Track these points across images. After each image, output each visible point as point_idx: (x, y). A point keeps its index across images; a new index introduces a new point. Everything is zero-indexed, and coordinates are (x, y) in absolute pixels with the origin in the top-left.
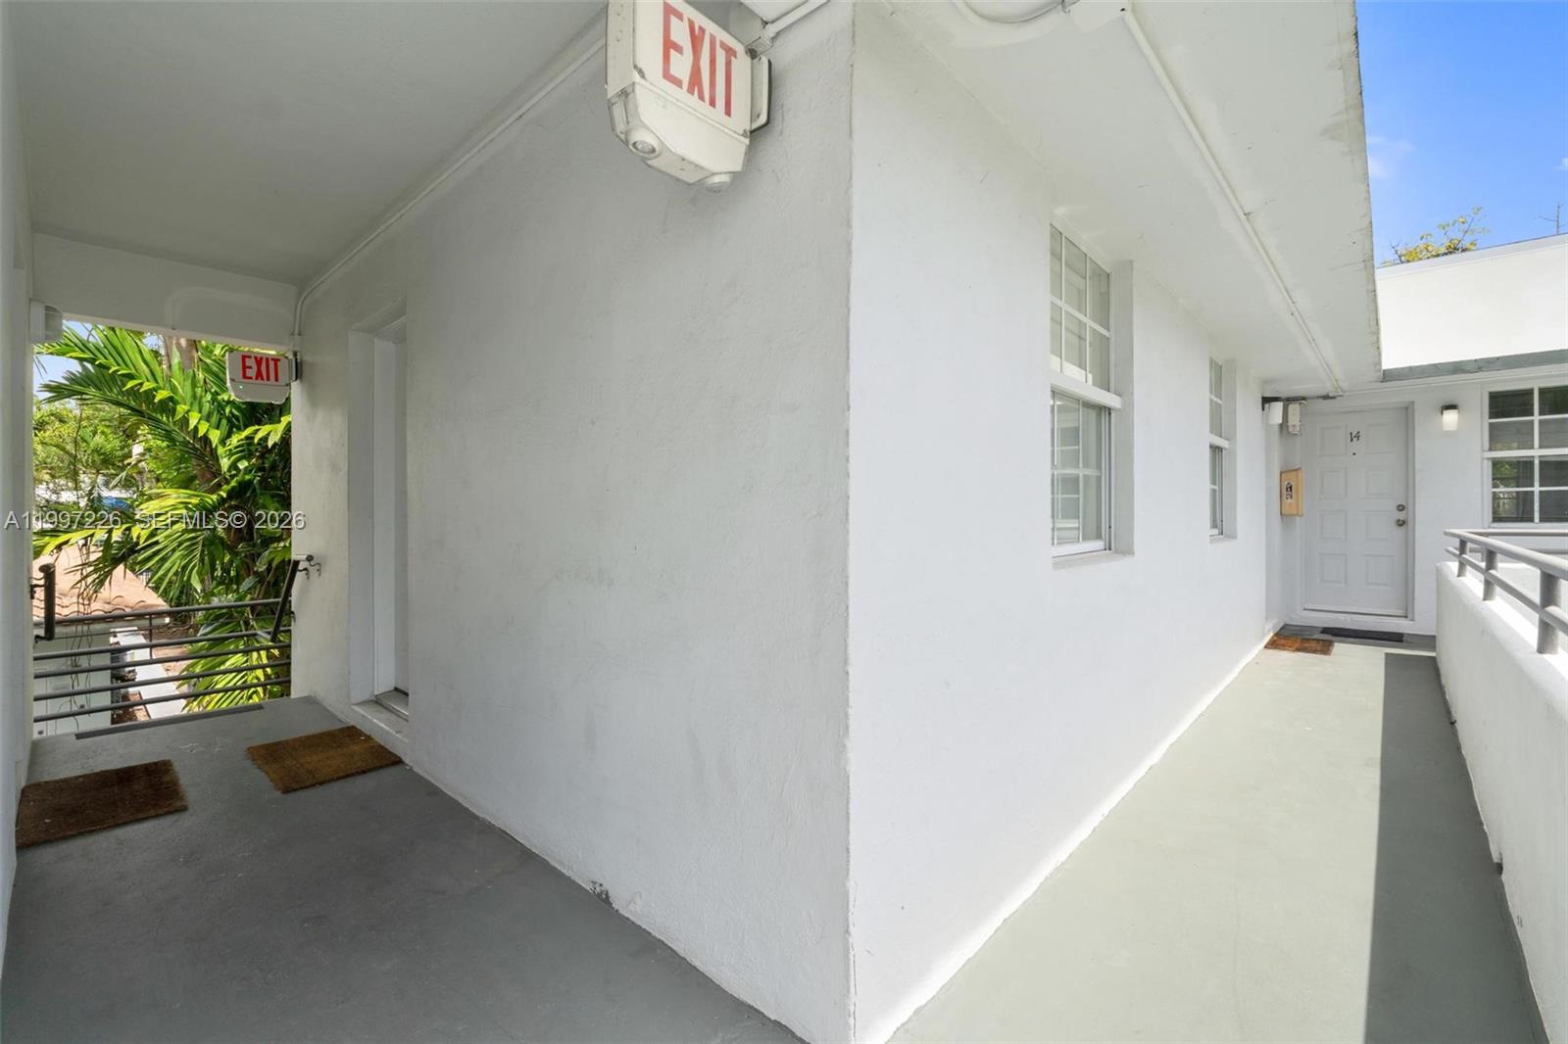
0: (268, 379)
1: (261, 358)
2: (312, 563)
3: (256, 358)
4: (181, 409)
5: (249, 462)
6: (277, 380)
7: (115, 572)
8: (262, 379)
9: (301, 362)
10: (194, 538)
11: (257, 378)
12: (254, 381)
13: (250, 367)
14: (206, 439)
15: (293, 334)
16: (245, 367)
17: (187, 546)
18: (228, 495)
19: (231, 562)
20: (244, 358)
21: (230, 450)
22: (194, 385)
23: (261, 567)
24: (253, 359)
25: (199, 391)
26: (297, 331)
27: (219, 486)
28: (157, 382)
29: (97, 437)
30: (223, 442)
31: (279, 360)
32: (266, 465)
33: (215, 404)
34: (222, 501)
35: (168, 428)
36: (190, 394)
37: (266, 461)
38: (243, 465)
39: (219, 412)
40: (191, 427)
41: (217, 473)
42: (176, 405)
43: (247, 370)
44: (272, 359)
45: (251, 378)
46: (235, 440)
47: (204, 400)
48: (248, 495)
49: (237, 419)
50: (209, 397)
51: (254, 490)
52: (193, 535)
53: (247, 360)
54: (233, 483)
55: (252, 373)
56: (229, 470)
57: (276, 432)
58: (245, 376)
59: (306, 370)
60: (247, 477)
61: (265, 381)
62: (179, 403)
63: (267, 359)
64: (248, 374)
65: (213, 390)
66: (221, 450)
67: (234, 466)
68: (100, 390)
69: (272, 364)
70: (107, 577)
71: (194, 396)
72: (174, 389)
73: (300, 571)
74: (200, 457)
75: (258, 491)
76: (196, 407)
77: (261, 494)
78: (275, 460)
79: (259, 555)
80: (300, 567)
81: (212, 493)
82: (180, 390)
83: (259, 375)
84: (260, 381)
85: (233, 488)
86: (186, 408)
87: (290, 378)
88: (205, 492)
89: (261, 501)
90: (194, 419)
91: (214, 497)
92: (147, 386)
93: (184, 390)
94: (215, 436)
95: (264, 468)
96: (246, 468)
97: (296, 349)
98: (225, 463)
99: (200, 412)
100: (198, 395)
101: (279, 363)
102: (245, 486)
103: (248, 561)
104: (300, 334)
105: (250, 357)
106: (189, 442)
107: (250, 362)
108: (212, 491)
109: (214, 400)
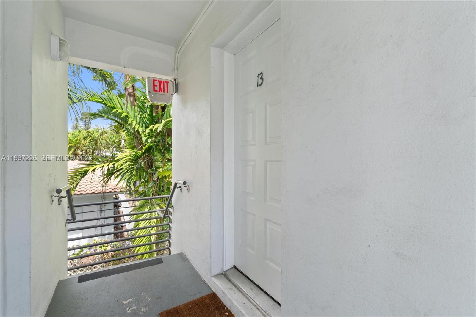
0: (164, 92)
1: (161, 81)
2: (185, 186)
3: (159, 81)
4: (130, 120)
5: (151, 139)
6: (167, 92)
7: (112, 178)
8: (162, 92)
9: (178, 84)
10: (133, 168)
11: (159, 91)
12: (158, 92)
13: (157, 86)
14: (138, 131)
15: (174, 70)
16: (154, 86)
17: (130, 171)
18: (145, 151)
19: (146, 176)
20: (154, 81)
21: (145, 134)
22: (134, 112)
23: (155, 179)
24: (158, 81)
25: (136, 114)
26: (176, 69)
27: (142, 148)
28: (123, 110)
29: (114, 138)
30: (143, 132)
31: (168, 82)
32: (157, 141)
33: (141, 119)
34: (143, 153)
35: (127, 128)
36: (133, 115)
37: (157, 139)
38: (149, 140)
39: (142, 121)
40: (133, 126)
41: (141, 143)
42: (128, 119)
43: (155, 87)
44: (166, 82)
45: (157, 91)
46: (148, 130)
47: (138, 117)
48: (151, 151)
49: (147, 123)
50: (139, 116)
51: (153, 149)
52: (133, 166)
53: (155, 82)
54: (147, 147)
55: (157, 88)
56: (145, 143)
57: (160, 127)
58: (154, 90)
59: (180, 87)
60: (151, 144)
61: (163, 93)
62: (130, 118)
63: (164, 82)
64: (155, 89)
65: (140, 114)
66: (143, 135)
67: (146, 141)
68: (107, 115)
69: (165, 84)
70: (109, 179)
71: (135, 116)
72: (128, 113)
73: (177, 188)
74: (137, 138)
75: (155, 150)
76: (135, 120)
77: (156, 151)
78: (159, 139)
79: (155, 174)
80: (178, 186)
81: (140, 151)
82: (130, 114)
83: (160, 89)
84: (160, 93)
85: (147, 148)
86: (132, 119)
87: (173, 91)
88: (137, 150)
89: (155, 154)
90: (134, 123)
91: (140, 152)
92: (119, 111)
93: (131, 114)
94: (141, 130)
95: (156, 141)
96: (151, 142)
97: (176, 77)
98: (144, 140)
99: (136, 121)
100: (136, 115)
101: (168, 83)
102: (150, 148)
103: (151, 175)
104: (177, 70)
105: (156, 80)
106: (133, 133)
107: (157, 83)
108: (140, 150)
109: (141, 117)
